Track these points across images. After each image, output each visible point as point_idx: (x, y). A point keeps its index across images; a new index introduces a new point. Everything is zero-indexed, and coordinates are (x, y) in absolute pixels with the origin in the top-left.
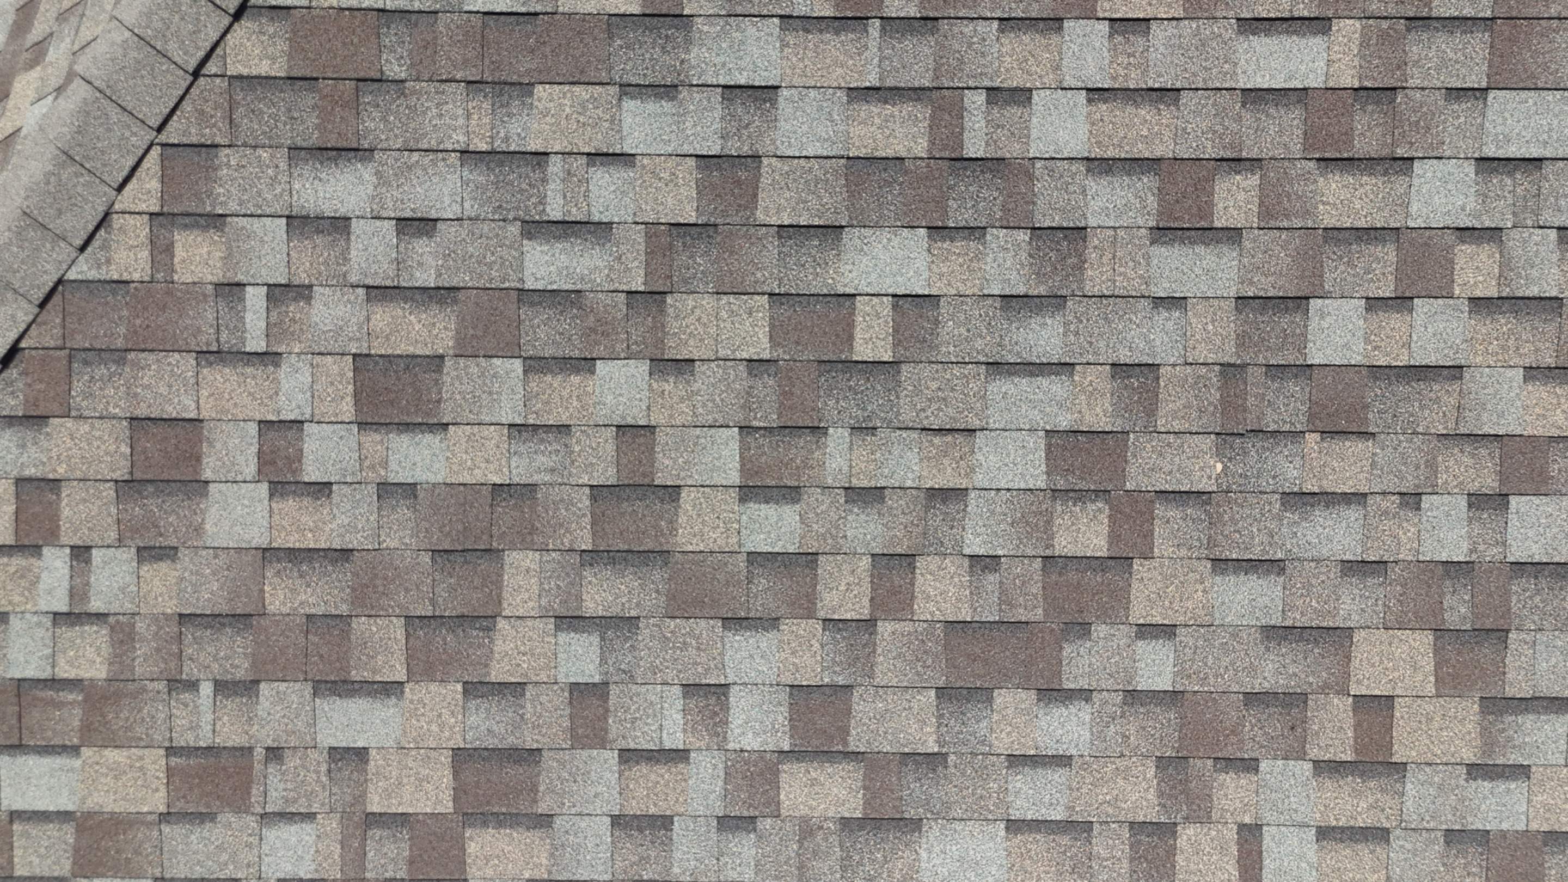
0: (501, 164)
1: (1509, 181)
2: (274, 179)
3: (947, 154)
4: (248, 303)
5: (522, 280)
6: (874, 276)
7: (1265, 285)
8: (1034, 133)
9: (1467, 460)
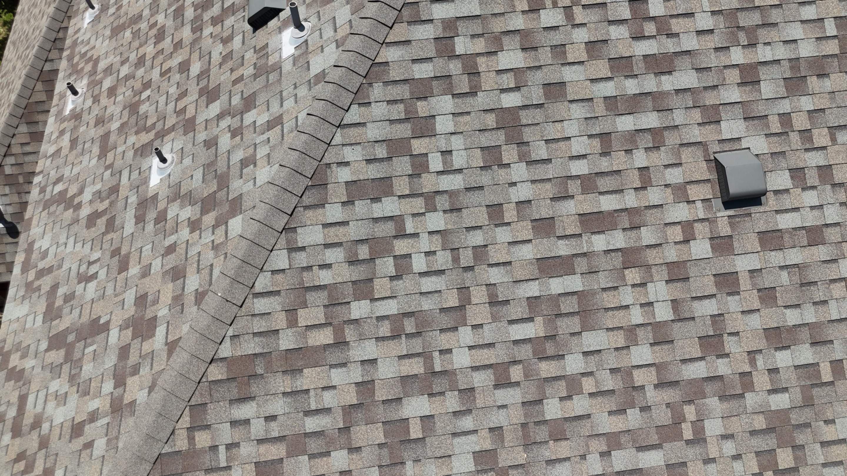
0: (295, 395)
1: (593, 357)
2: (225, 411)
3: (430, 371)
4: (220, 451)
5: (305, 430)
6: (413, 412)
7: (529, 398)
8: (455, 361)
9: (598, 442)
